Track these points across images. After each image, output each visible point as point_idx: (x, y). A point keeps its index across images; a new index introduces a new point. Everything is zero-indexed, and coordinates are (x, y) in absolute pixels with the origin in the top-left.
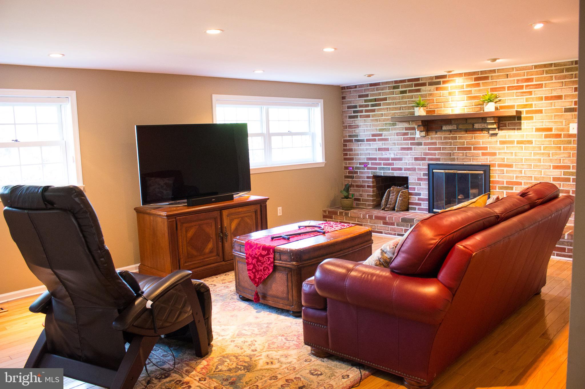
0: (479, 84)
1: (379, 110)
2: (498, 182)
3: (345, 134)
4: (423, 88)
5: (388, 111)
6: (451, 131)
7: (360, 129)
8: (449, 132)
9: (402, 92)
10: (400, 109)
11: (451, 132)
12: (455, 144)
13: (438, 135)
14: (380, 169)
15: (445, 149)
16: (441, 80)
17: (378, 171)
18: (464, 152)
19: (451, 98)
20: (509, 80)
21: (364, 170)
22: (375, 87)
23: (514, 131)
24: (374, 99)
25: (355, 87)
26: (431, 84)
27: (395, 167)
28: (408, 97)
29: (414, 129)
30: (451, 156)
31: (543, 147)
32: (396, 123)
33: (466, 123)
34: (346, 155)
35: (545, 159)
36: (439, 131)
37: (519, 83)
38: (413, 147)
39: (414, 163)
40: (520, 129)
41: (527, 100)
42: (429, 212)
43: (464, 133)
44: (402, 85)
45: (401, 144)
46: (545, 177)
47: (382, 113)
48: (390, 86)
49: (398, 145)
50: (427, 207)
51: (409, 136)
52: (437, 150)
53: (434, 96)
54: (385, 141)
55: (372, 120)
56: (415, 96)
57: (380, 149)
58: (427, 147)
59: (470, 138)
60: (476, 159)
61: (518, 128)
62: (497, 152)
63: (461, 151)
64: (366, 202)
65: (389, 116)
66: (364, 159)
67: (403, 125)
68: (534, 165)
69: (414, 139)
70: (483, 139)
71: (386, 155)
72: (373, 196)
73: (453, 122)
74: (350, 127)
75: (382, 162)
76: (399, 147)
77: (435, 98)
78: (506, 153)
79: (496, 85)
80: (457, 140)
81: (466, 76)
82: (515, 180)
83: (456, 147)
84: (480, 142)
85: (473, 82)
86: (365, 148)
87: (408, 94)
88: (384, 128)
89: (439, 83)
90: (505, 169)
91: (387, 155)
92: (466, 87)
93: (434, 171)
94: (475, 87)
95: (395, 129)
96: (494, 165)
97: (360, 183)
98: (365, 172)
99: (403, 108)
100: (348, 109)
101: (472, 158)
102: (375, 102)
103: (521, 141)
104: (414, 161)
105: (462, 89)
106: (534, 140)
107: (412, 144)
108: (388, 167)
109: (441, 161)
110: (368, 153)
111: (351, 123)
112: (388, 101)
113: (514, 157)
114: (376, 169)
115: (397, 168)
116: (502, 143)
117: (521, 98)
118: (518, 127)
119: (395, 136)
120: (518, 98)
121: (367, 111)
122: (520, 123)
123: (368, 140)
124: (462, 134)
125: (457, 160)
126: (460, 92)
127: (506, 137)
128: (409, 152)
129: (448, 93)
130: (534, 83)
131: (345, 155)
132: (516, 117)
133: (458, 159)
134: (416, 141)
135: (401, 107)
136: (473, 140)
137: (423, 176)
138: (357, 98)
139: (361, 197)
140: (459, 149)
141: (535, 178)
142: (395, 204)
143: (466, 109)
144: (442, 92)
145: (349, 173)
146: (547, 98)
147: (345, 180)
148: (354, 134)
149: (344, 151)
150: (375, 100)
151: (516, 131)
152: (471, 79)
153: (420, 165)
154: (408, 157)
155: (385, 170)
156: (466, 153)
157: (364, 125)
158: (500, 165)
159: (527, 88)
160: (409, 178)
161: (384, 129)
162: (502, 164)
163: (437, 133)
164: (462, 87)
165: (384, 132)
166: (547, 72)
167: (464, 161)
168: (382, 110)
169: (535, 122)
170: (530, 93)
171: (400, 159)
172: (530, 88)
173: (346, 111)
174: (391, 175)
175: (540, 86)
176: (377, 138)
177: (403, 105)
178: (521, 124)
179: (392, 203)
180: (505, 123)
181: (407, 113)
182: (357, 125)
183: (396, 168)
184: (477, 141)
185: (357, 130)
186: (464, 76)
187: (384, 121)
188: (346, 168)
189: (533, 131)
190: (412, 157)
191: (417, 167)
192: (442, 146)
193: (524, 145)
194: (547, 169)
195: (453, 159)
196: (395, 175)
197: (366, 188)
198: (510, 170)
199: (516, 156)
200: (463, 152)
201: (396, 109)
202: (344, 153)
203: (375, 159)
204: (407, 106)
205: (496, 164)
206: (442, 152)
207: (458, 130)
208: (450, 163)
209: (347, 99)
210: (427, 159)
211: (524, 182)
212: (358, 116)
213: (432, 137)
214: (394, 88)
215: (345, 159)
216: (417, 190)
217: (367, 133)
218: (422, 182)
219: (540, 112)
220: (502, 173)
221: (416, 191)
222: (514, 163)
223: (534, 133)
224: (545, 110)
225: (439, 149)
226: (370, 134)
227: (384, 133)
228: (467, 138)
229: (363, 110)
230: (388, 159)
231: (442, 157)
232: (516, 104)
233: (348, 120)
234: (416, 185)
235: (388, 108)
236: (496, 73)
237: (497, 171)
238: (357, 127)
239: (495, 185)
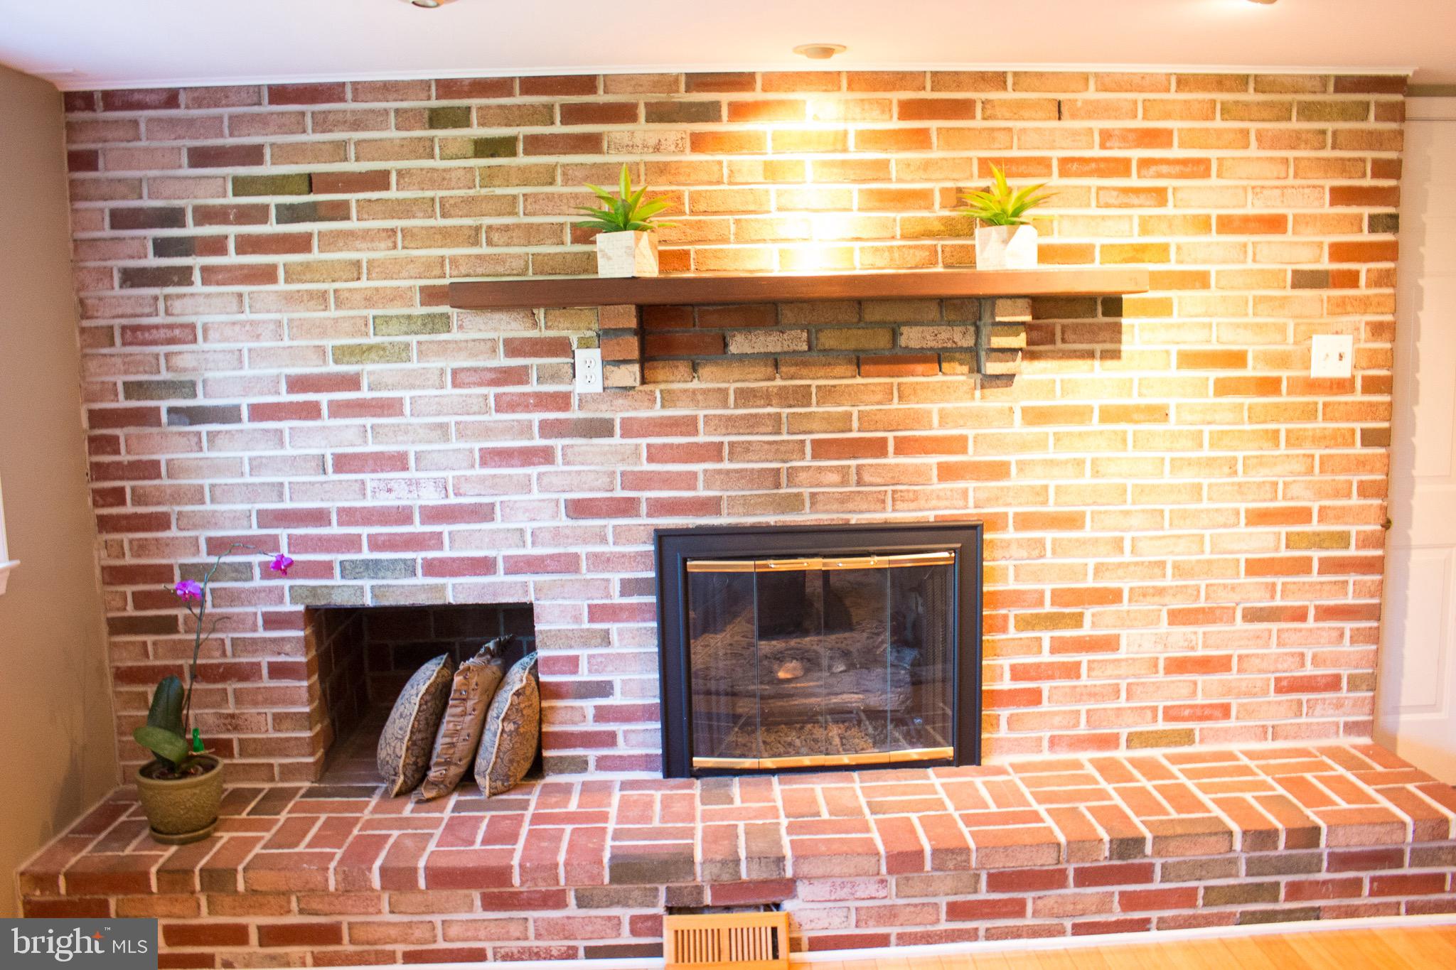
0: (924, 133)
1: (330, 240)
2: (1015, 598)
3: (100, 375)
4: (613, 131)
5: (395, 247)
6: (775, 361)
7: (207, 346)
8: (766, 366)
9: (485, 148)
10: (473, 236)
11: (776, 366)
12: (797, 425)
13: (709, 379)
14: (349, 570)
15: (747, 450)
16: (725, 98)
17: (337, 581)
18: (849, 467)
19: (780, 194)
20: (1066, 130)
21: (246, 580)
22: (308, 108)
23: (1089, 362)
24: (300, 175)
25: (164, 96)
26: (660, 114)
27: (446, 553)
28: (526, 177)
29: (561, 347)
30: (778, 486)
31: (1211, 433)
32: (447, 317)
33: (860, 320)
34: (117, 497)
35: (1216, 485)
36: (709, 361)
37: (1111, 148)
38: (558, 443)
39: (568, 532)
40: (1115, 355)
41: (1146, 226)
42: (668, 773)
43: (852, 369)
44: (489, 107)
45: (487, 431)
46: (1218, 560)
47: (354, 256)
48: (406, 111)
49: (461, 435)
50: (654, 746)
51: (533, 387)
52: (702, 459)
53: (682, 178)
54: (379, 416)
55: (290, 299)
56: (564, 174)
57: (343, 463)
58: (643, 442)
59: (879, 397)
60: (911, 495)
61: (1107, 351)
62: (1012, 458)
63: (830, 459)
64: (270, 753)
65: (404, 274)
66: (235, 518)
67: (495, 330)
68: (1171, 511)
69: (562, 401)
70: (942, 401)
71: (390, 490)
72: (309, 719)
73: (788, 315)
74: (135, 334)
75: (365, 531)
76: (467, 446)
77: (686, 191)
78: (1051, 463)
79: (1006, 148)
80: (809, 405)
81: (860, 90)
82: (1090, 583)
83: (803, 442)
84: (929, 412)
85: (896, 124)
86: (246, 455)
87: (522, 160)
88: (373, 340)
89: (708, 112)
90: (1049, 536)
91: (393, 495)
92: (857, 146)
93: (694, 566)
94: (909, 149)
95: (444, 348)
96: (998, 522)
97: (224, 654)
98: (255, 591)
99: (496, 237)
100: (113, 227)
101: (889, 494)
102: (310, 191)
103: (1118, 407)
104: (564, 521)
105: (834, 151)
106: (1172, 402)
107: (548, 429)
108: (405, 561)
109: (725, 511)
110: (273, 484)
111: (139, 311)
112: (392, 194)
113: (1088, 480)
114: (325, 569)
115: (462, 559)
116: (1036, 416)
117: (1120, 217)
118: (1108, 346)
119: (442, 388)
120: (1109, 217)
121: (246, 245)
122: (1117, 330)
123: (260, 412)
124: (835, 378)
125: (813, 504)
126: (825, 164)
127: (1053, 390)
128: (533, 471)
129: (760, 169)
130: (1176, 152)
131: (110, 500)
132: (1099, 302)
133: (820, 498)
134: (575, 414)
135: (477, 229)
136: (895, 405)
137: (622, 594)
138: (180, 167)
139: (236, 728)
140: (821, 449)
141: (1176, 566)
142: (469, 758)
143: (857, 254)
144: (724, 158)
145: (141, 600)
146: (1227, 224)
147: (113, 645)
148: (165, 375)
149: (98, 479)
150: (310, 183)
151: (1097, 363)
152: (885, 107)
153: (604, 540)
154: (526, 497)
155: (389, 573)
156: (859, 468)
157: (237, 328)
158: (1025, 522)
159: (1144, 172)
160: (536, 611)
161: (370, 348)
162: (1031, 514)
163: (701, 371)
164: (840, 141)
165: (369, 367)
166: (1228, 113)
167: (850, 506)
168: (358, 244)
169: (1179, 326)
170: (1160, 196)
171: (482, 513)
172: (1160, 175)
173: (105, 240)
174: (423, 600)
175: (1199, 168)
176: (324, 398)
177: (490, 215)
178: (1120, 332)
179: (457, 756)
180: (1048, 326)
181: (518, 264)
182: (182, 326)
183: (454, 560)
184: (916, 411)
185: (187, 357)
186: (850, 88)
187: (369, 301)
188: (117, 575)
189: (1168, 366)
190: (555, 496)
191: (582, 550)
192: (726, 439)
193: (1129, 428)
194: (1225, 526)
195: (794, 503)
196: (451, 598)
197: (260, 677)
198: (1070, 540)
199: (1096, 473)
200: (843, 467)
201: (447, 236)
202: (95, 492)
203: (319, 517)
204: (518, 226)
205: (1006, 514)
206: (726, 465)
207: (815, 356)
208: (772, 519)
209: (106, 169)
210: (644, 508)
211: (1131, 589)
212: (191, 274)
213: (669, 391)
214: (436, 119)
215: (106, 524)
216: (586, 671)
217: (257, 372)
218: (614, 627)
219: (1200, 280)
220: (1036, 553)
221: (584, 675)
222: (1088, 510)
223: (1174, 373)
224: (1218, 273)
225: (714, 452)
226: (278, 376)
227: (368, 369)
228: (864, 397)
229: (226, 237)
230: (403, 516)
231: (729, 493)
232: (1098, 242)
233: (118, 291)
234: (586, 644)
235: (393, 231)
236: (1005, 88)
237: (1014, 546)
238: (188, 333)
239: (1003, 612)
